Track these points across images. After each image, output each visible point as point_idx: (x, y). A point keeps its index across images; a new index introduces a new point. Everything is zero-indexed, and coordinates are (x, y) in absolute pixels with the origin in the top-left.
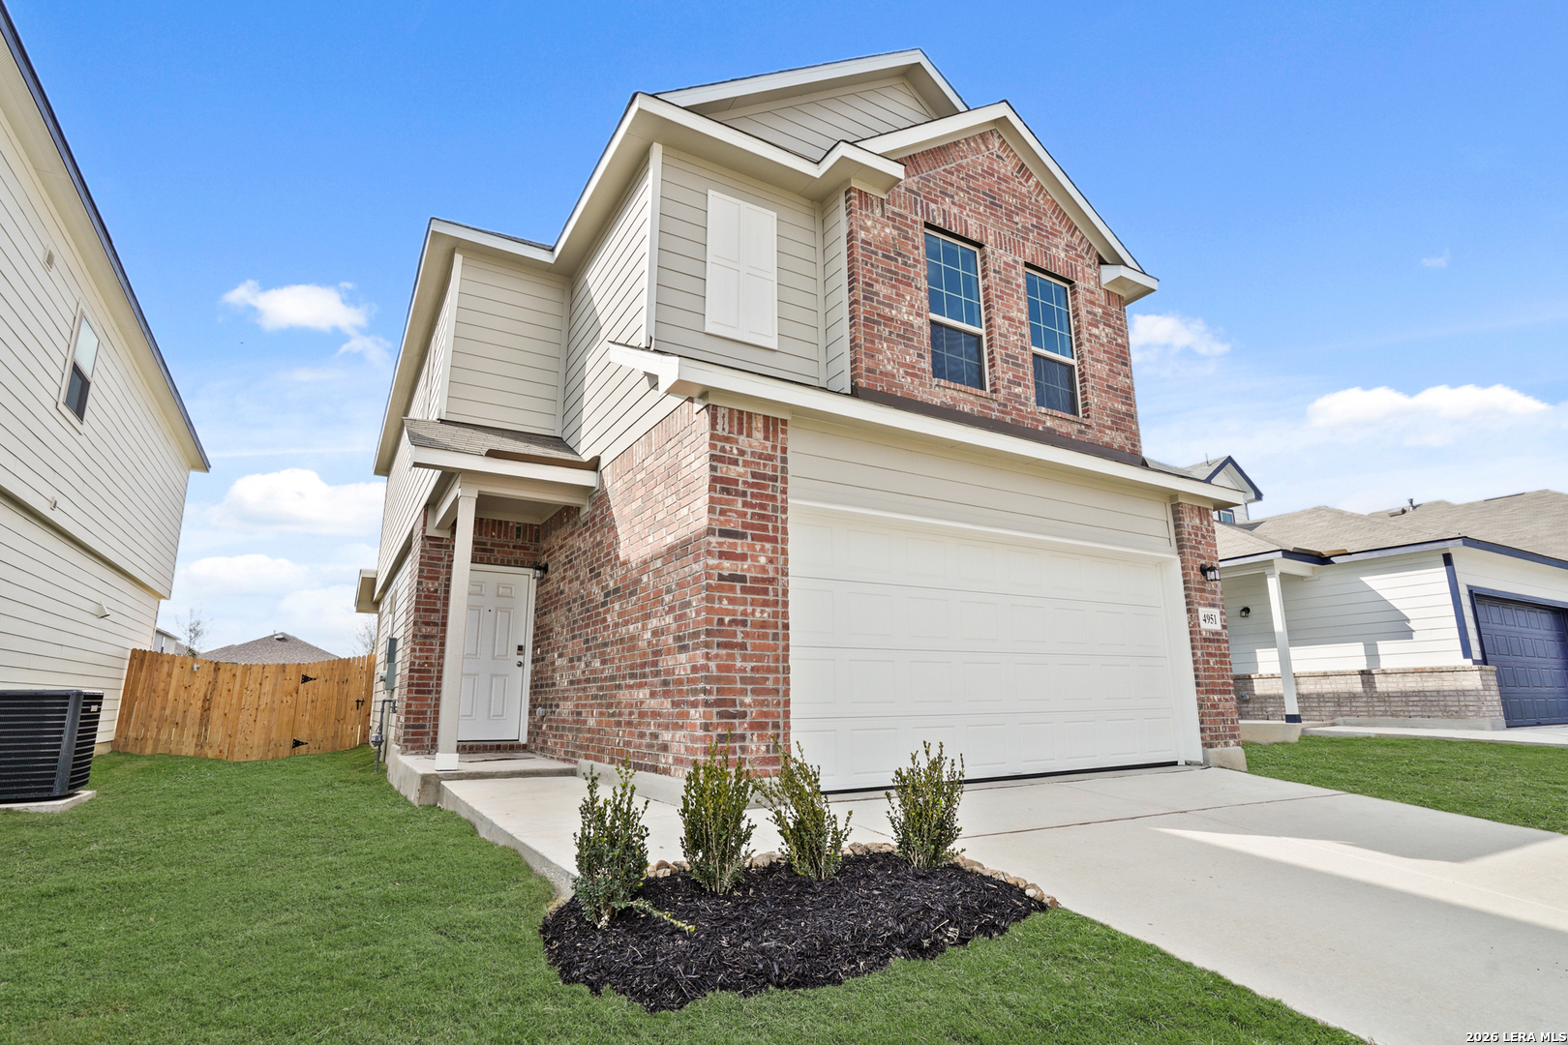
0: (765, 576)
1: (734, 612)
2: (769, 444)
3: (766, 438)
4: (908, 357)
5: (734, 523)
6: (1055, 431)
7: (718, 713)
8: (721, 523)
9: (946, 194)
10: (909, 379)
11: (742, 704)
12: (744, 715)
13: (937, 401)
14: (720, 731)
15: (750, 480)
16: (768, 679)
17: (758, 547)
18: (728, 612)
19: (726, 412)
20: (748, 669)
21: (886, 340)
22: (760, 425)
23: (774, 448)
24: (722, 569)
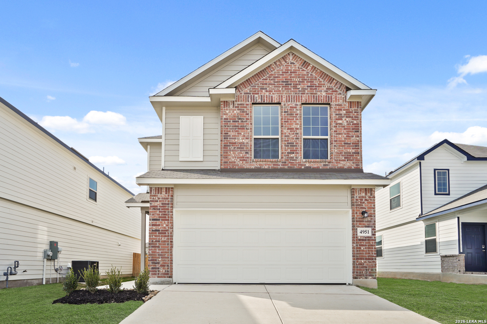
0: (165, 229)
1: (156, 239)
2: (167, 195)
3: (166, 193)
4: (241, 155)
5: (157, 217)
6: (311, 167)
7: (152, 262)
8: (153, 217)
9: (263, 89)
10: (241, 162)
11: (158, 260)
12: (159, 263)
13: (253, 167)
14: (152, 267)
15: (161, 205)
16: (166, 255)
17: (163, 222)
18: (154, 239)
19: (154, 189)
20: (160, 252)
21: (232, 151)
22: (164, 190)
23: (169, 196)
24: (153, 229)
